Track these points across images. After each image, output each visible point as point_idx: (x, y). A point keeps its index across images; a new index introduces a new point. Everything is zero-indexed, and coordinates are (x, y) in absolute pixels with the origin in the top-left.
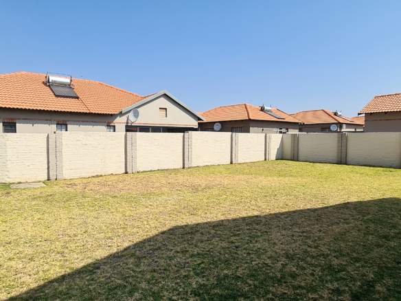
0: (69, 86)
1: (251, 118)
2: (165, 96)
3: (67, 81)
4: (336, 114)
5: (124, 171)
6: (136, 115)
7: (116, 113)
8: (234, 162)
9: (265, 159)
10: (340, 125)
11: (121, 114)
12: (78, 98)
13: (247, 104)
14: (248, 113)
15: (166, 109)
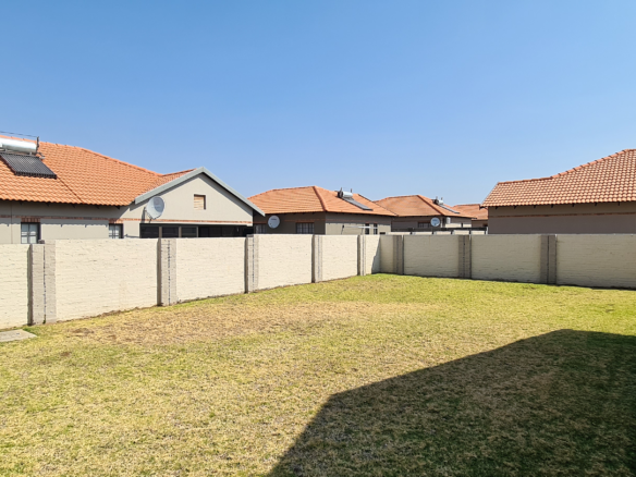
0: (34, 155)
1: (328, 209)
2: (204, 176)
3: (32, 146)
4: (436, 202)
5: (156, 303)
6: (160, 207)
7: (126, 203)
8: (317, 279)
9: (359, 274)
10: (443, 218)
11: (133, 205)
12: (55, 177)
13: (317, 187)
14: (321, 202)
15: (204, 196)
